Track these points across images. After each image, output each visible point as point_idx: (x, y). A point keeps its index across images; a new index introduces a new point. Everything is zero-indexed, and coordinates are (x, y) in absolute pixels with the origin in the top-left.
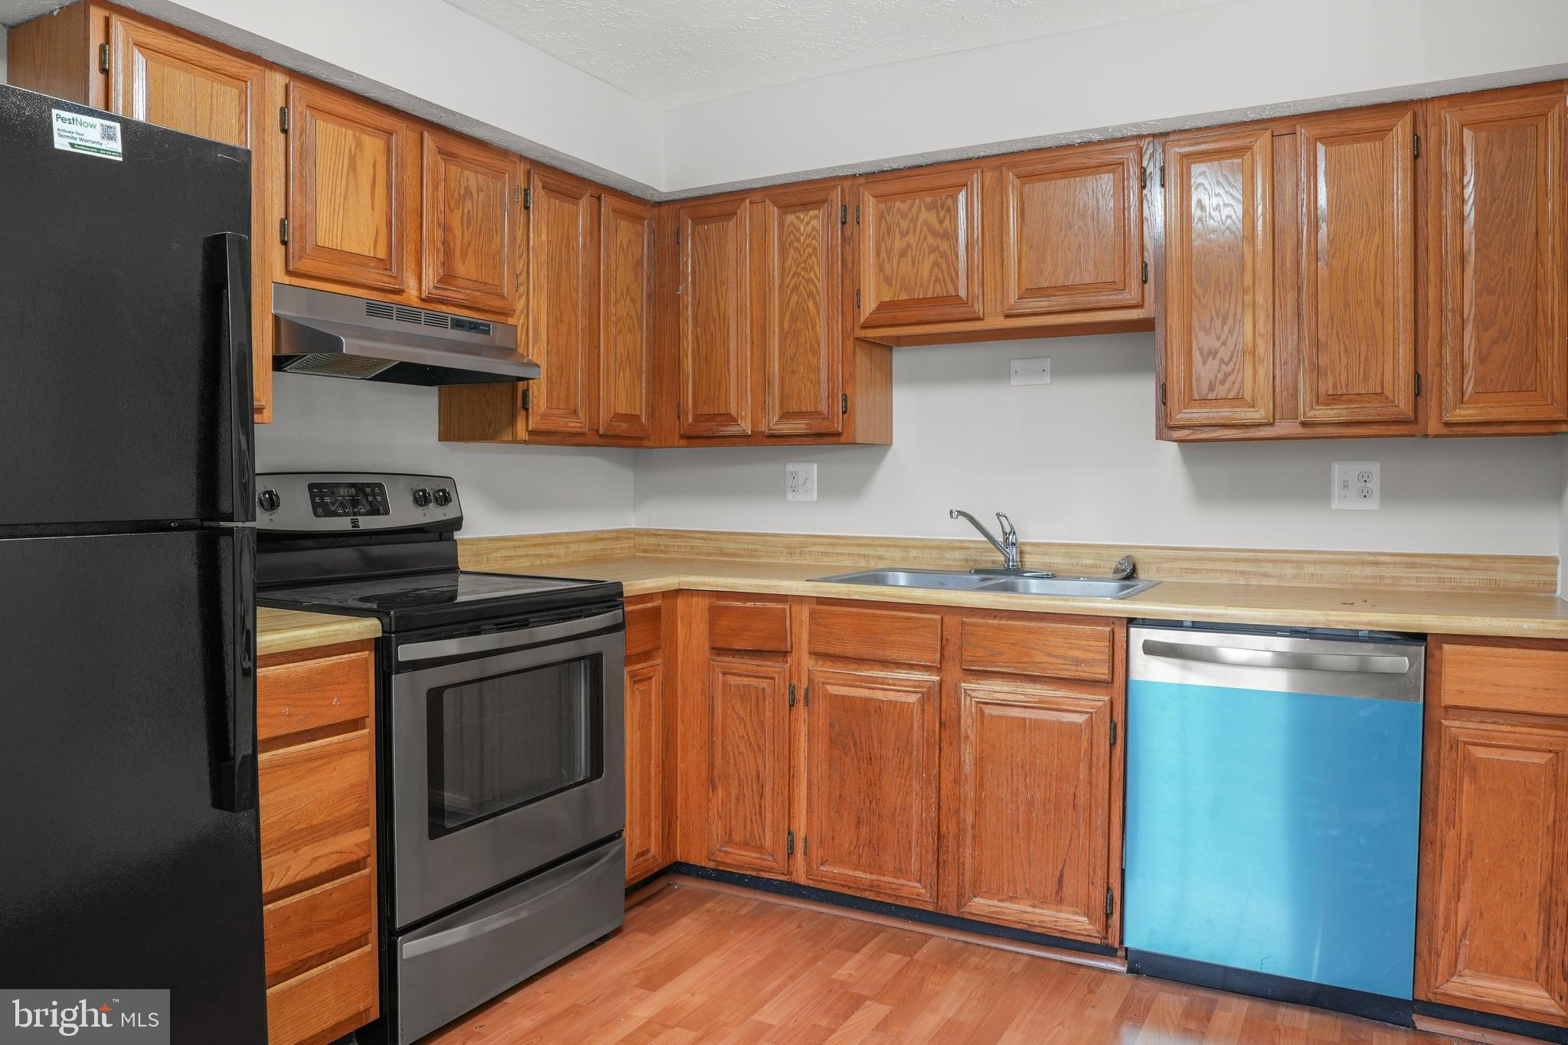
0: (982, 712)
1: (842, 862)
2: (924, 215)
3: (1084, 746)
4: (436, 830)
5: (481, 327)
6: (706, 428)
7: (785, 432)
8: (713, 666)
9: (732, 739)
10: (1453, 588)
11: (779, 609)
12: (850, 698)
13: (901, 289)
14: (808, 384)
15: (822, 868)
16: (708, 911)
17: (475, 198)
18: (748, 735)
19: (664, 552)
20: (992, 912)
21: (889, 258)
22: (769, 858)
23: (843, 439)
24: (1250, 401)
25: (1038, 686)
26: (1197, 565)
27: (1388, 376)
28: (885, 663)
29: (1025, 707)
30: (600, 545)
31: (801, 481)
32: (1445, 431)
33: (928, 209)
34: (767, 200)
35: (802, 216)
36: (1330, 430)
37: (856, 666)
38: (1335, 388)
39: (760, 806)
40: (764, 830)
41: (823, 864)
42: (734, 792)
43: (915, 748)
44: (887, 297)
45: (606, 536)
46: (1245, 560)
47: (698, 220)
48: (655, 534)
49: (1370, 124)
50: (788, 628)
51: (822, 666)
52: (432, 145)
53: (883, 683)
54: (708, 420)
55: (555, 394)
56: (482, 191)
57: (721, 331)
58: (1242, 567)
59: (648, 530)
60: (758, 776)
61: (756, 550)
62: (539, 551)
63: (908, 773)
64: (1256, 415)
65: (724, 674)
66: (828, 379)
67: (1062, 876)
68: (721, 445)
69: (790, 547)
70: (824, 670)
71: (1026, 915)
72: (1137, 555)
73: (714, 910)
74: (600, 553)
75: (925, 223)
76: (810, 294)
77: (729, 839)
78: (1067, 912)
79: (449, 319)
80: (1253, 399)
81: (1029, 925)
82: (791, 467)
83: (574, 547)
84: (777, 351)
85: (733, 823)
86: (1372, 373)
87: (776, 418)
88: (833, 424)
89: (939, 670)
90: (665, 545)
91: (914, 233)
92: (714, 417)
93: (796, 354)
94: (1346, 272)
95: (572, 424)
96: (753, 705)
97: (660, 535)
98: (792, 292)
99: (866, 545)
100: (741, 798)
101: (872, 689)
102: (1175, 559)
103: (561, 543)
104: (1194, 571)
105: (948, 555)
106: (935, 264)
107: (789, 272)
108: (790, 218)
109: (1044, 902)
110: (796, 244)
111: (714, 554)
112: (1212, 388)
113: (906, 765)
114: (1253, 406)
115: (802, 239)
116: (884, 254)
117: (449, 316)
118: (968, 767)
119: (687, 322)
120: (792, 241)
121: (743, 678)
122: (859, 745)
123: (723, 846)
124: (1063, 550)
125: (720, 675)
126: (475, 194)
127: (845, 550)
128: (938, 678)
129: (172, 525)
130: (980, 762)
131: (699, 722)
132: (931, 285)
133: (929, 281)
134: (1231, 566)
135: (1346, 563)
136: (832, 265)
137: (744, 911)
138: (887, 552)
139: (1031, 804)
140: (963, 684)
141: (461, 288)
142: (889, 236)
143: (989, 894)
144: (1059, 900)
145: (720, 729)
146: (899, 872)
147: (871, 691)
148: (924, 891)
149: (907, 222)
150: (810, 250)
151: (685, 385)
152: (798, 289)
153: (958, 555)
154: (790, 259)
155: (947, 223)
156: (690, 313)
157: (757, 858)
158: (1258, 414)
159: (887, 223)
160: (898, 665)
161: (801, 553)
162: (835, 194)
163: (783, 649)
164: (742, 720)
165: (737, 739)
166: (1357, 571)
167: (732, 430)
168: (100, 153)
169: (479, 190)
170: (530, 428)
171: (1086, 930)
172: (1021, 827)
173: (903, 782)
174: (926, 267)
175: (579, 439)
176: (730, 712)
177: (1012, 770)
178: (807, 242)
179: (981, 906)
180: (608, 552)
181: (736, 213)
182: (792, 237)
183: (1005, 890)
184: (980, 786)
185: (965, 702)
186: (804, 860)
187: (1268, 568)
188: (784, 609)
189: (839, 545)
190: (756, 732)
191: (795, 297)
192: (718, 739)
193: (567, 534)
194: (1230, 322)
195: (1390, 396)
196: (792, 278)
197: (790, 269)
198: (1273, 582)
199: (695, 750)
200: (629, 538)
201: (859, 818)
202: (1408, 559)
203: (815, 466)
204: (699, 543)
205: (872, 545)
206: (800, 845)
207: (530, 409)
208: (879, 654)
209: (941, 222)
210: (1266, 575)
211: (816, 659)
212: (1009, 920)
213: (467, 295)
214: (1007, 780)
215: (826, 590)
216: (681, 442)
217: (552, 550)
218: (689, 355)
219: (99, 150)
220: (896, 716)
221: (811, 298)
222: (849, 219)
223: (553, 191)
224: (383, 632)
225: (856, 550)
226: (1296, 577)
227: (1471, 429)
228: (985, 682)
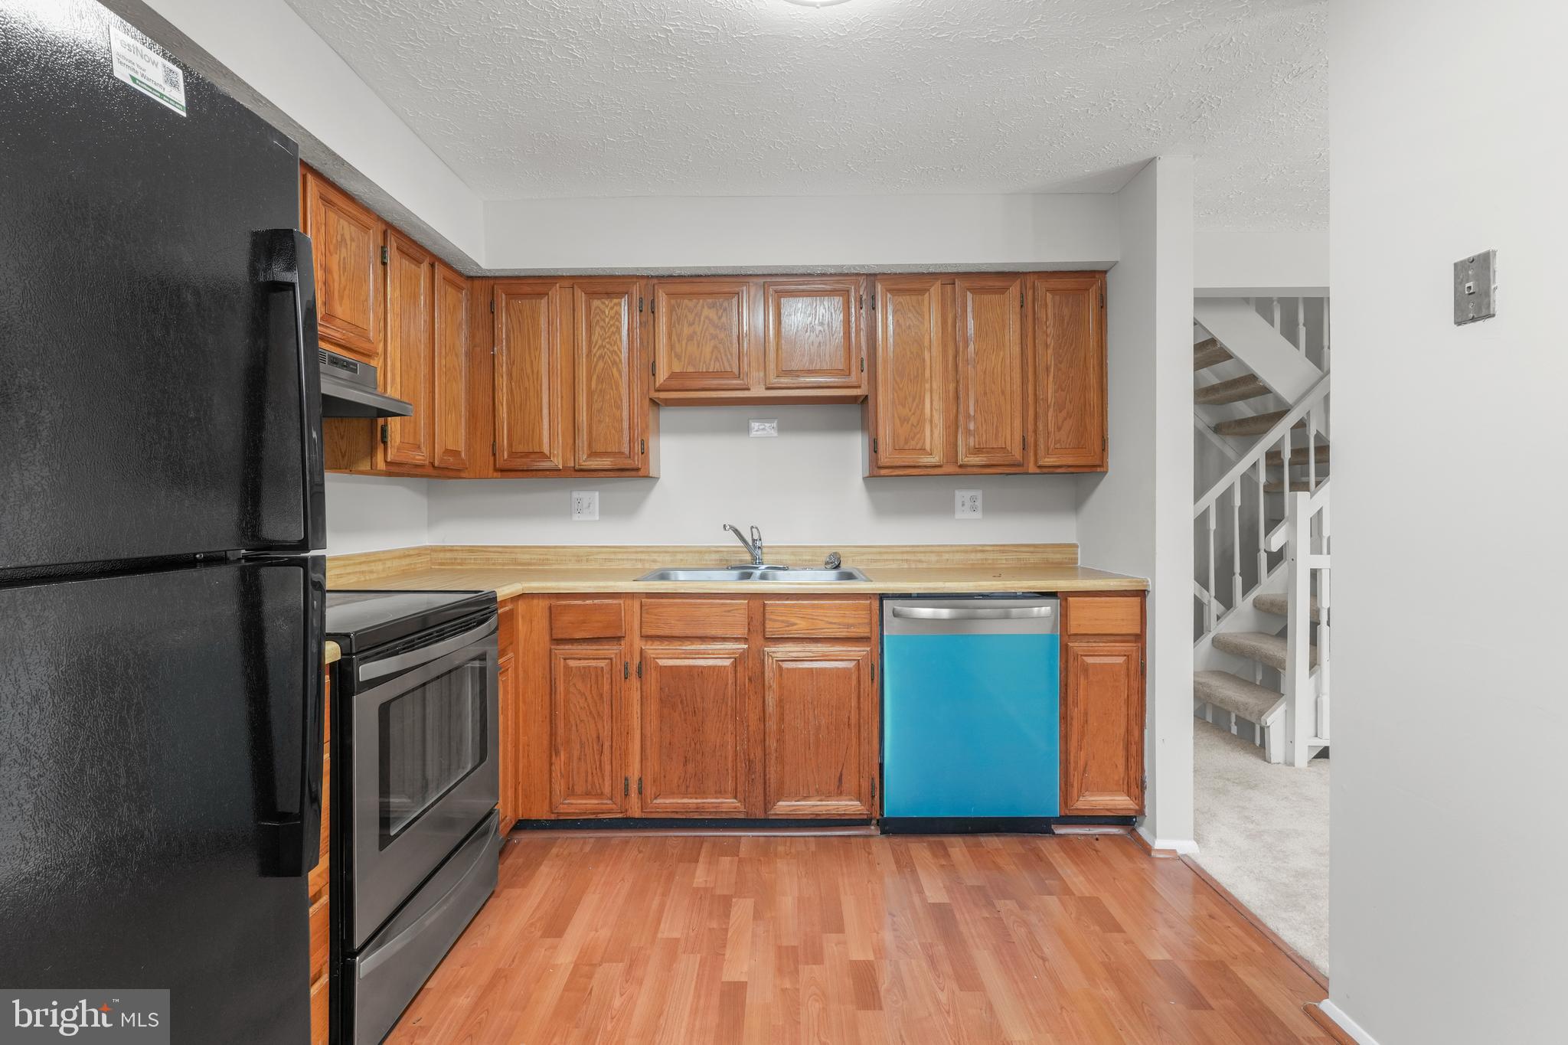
0: (780, 668)
1: (672, 794)
2: (706, 312)
3: (854, 682)
4: (385, 840)
5: (351, 366)
6: (518, 463)
7: (593, 467)
8: (555, 654)
9: (573, 711)
10: (1025, 564)
11: (615, 604)
12: (678, 667)
13: (689, 364)
14: (613, 431)
15: (655, 801)
16: (557, 856)
17: (349, 247)
18: (588, 706)
19: (460, 564)
20: (791, 811)
21: (679, 341)
22: (609, 802)
23: (641, 473)
24: (929, 451)
25: (819, 645)
26: (878, 557)
27: (1009, 437)
28: (703, 639)
29: (811, 661)
30: (407, 561)
31: (585, 505)
32: (1038, 471)
33: (710, 308)
34: (575, 286)
35: (607, 303)
36: (975, 470)
37: (680, 643)
38: (979, 444)
39: (600, 761)
40: (604, 780)
41: (656, 798)
42: (576, 753)
43: (730, 699)
44: (677, 369)
45: (412, 552)
46: (907, 552)
47: (511, 296)
48: (451, 549)
49: (998, 284)
50: (623, 619)
51: (651, 645)
52: (315, 189)
53: (704, 654)
54: (522, 457)
55: (407, 431)
56: (354, 241)
57: (534, 387)
58: (905, 557)
59: (444, 547)
60: (598, 738)
61: (547, 559)
62: (364, 568)
63: (725, 719)
64: (933, 460)
65: (565, 659)
66: (629, 428)
67: (841, 775)
68: (532, 477)
69: (578, 556)
70: (652, 649)
71: (815, 808)
72: (840, 551)
73: (562, 854)
74: (407, 568)
75: (707, 317)
76: (614, 363)
77: (571, 792)
78: (845, 800)
79: (327, 355)
80: (931, 450)
81: (817, 814)
82: (576, 495)
83: (389, 564)
84: (585, 405)
85: (575, 779)
86: (1000, 435)
87: (585, 457)
88: (634, 461)
89: (746, 640)
90: (462, 559)
91: (699, 324)
92: (527, 454)
93: (602, 407)
94: (985, 373)
95: (417, 457)
96: (593, 682)
97: (456, 550)
98: (598, 361)
99: (642, 552)
100: (583, 757)
101: (695, 658)
102: (864, 554)
103: (380, 560)
104: (876, 561)
105: (707, 557)
106: (715, 347)
107: (595, 345)
108: (596, 303)
109: (829, 796)
110: (602, 323)
111: (508, 564)
112: (906, 441)
113: (723, 713)
114: (931, 454)
115: (607, 320)
116: (674, 337)
117: (327, 353)
118: (771, 708)
119: (502, 377)
120: (598, 321)
121: (582, 661)
122: (685, 702)
123: (565, 799)
124: (790, 550)
125: (562, 660)
126: (349, 243)
127: (625, 556)
128: (747, 646)
129: (198, 556)
130: (780, 703)
131: (540, 700)
132: (712, 362)
133: (711, 360)
134: (899, 557)
135: (966, 552)
136: (633, 343)
137: (587, 849)
138: (659, 556)
139: (818, 729)
140: (766, 649)
141: (339, 328)
142: (679, 324)
143: (789, 797)
144: (839, 792)
145: (562, 704)
146: (719, 793)
147: (694, 661)
148: (739, 804)
149: (693, 315)
150: (613, 329)
151: (501, 428)
152: (603, 358)
153: (714, 556)
154: (597, 334)
155: (724, 319)
156: (504, 369)
157: (598, 804)
158: (934, 459)
159: (677, 315)
160: (714, 639)
161: (587, 560)
162: (635, 288)
163: (619, 635)
164: (583, 695)
165: (579, 710)
166: (973, 556)
167: (546, 465)
168: (162, 98)
169: (352, 240)
170: (389, 460)
171: (859, 810)
172: (812, 745)
173: (721, 726)
174: (708, 349)
175: (419, 471)
176: (572, 689)
177: (804, 706)
178: (611, 323)
179: (784, 807)
180: (413, 566)
181: (548, 294)
182: (598, 317)
183: (801, 793)
184: (781, 719)
185: (768, 661)
186: (638, 798)
187: (921, 557)
188: (620, 604)
189: (620, 552)
190: (596, 703)
191: (601, 364)
192: (560, 712)
193: (384, 552)
194: (917, 400)
195: (1009, 449)
196: (598, 349)
197: (597, 342)
198: (925, 566)
199: (536, 724)
200: (428, 554)
201: (686, 757)
202: (1002, 548)
203: (597, 494)
204: (492, 556)
205: (648, 552)
206: (634, 787)
207: (389, 443)
208: (700, 632)
209: (720, 318)
210: (920, 561)
211: (646, 641)
212: (803, 814)
213: (344, 334)
214: (801, 714)
215: (656, 587)
216: (495, 474)
217: (374, 567)
218: (505, 403)
219: (162, 96)
220: (715, 677)
221: (615, 366)
222: (647, 309)
223: (404, 253)
224: (342, 654)
225: (633, 556)
226: (937, 562)
227: (1051, 470)
228: (781, 646)
